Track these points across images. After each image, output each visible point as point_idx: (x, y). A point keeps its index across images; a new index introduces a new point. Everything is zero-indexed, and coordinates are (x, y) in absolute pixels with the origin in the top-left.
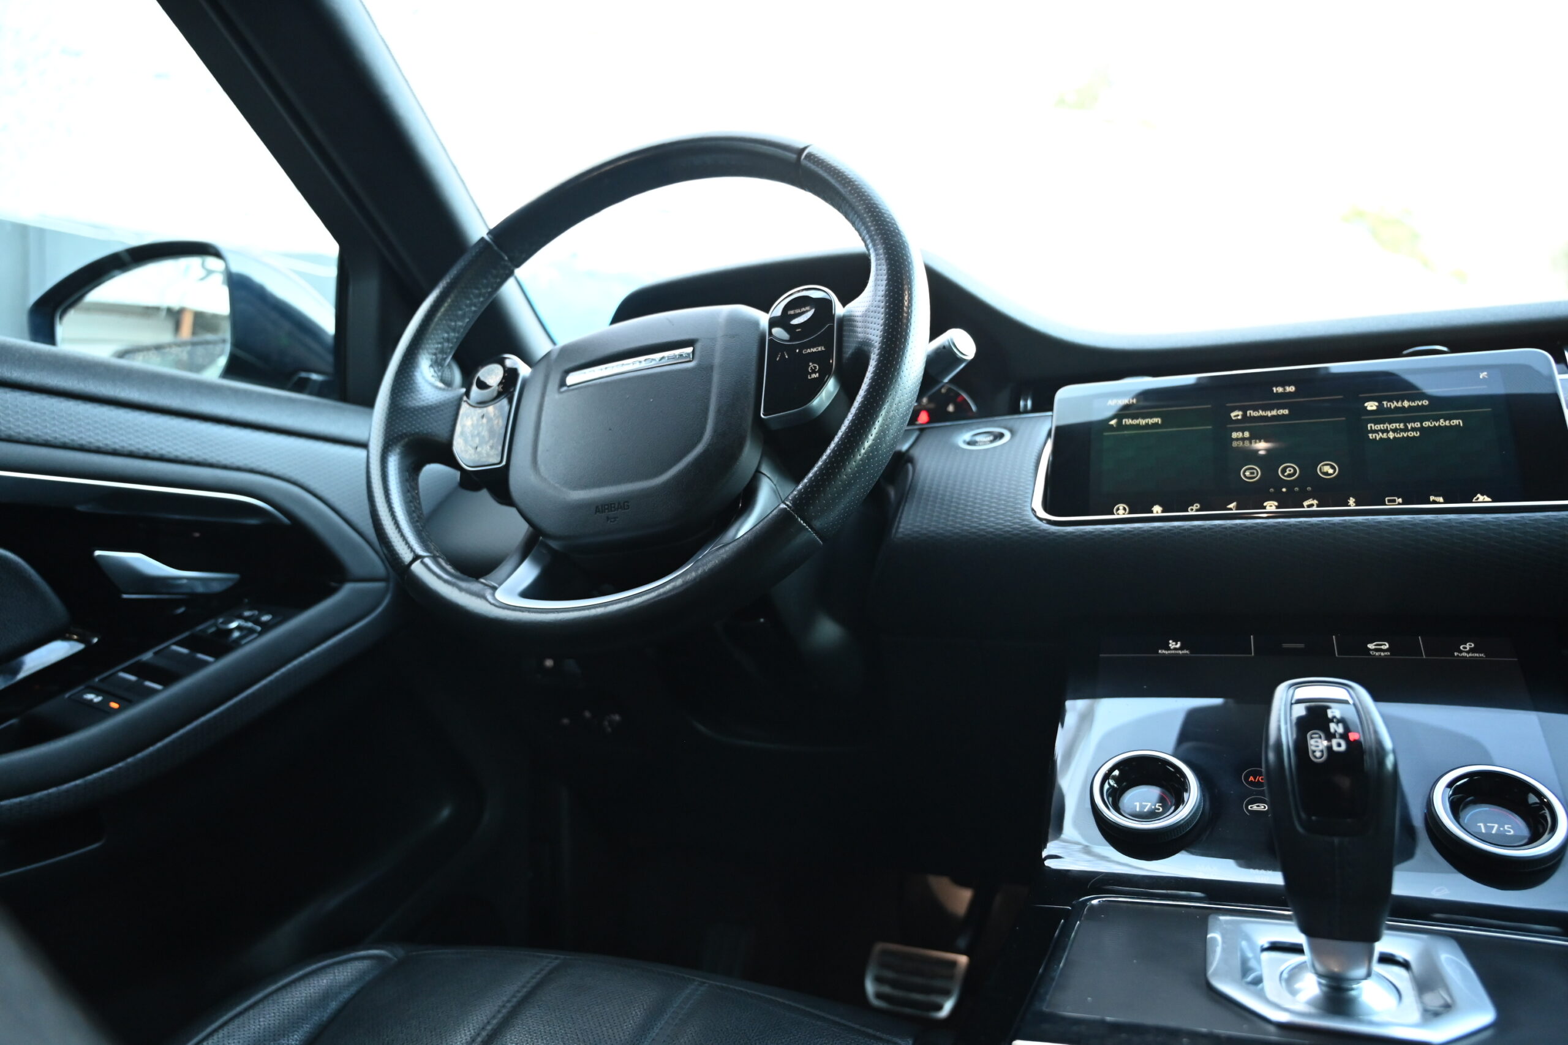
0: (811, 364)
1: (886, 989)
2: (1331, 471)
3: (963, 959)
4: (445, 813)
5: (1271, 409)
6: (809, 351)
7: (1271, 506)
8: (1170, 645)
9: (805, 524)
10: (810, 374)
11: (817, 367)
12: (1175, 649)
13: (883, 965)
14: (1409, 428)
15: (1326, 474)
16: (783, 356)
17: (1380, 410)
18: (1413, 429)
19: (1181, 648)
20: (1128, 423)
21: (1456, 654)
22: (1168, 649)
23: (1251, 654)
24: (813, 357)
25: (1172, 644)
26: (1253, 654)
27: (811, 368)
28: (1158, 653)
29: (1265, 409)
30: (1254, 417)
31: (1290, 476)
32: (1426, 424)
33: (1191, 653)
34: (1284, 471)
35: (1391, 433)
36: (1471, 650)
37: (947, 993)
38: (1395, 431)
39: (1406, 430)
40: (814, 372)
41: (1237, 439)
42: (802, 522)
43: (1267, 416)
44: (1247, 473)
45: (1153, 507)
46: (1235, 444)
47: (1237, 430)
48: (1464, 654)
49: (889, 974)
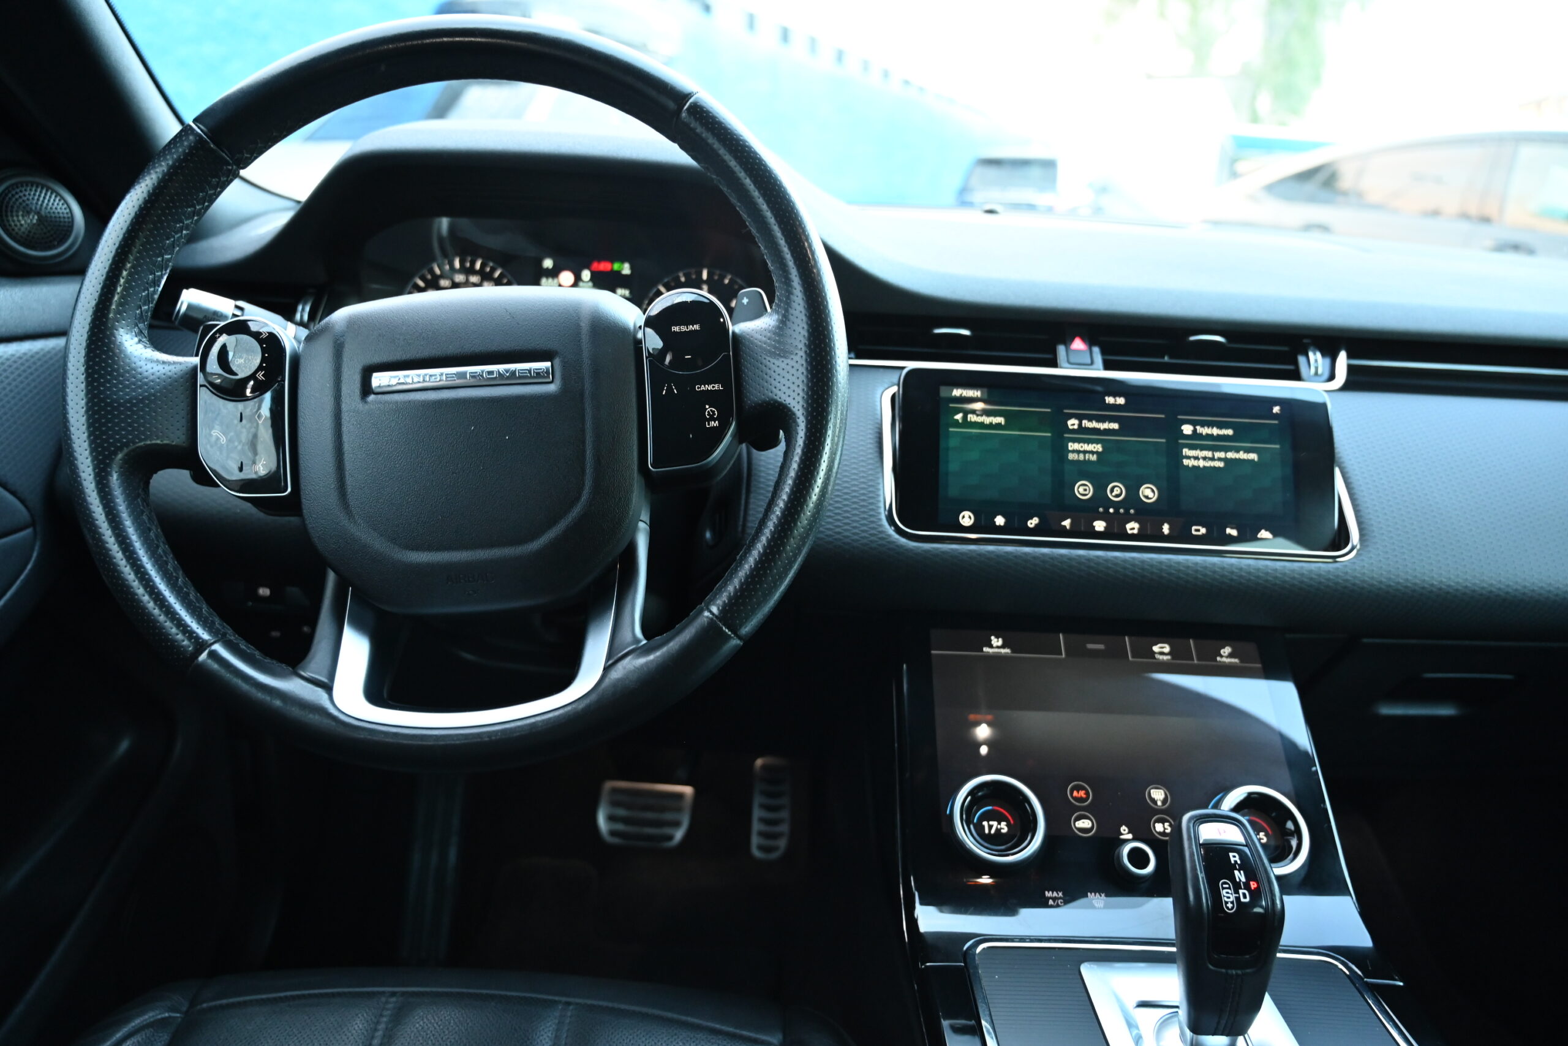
0: (707, 407)
1: (620, 827)
2: (1151, 495)
3: (688, 790)
4: (124, 745)
5: (1104, 421)
6: (703, 388)
7: (1099, 526)
8: (993, 642)
9: (730, 633)
10: (709, 420)
11: (716, 413)
12: (998, 647)
13: (615, 804)
14: (1216, 457)
15: (1147, 497)
16: (670, 390)
17: (1195, 435)
18: (1220, 459)
19: (1003, 647)
20: (973, 420)
21: (1218, 659)
22: (991, 646)
23: (1062, 654)
24: (710, 397)
25: (996, 642)
26: (1064, 656)
27: (708, 412)
28: (982, 651)
29: (1098, 421)
30: (1088, 428)
31: (1117, 496)
32: (1231, 455)
33: (1013, 651)
34: (1112, 491)
35: (1201, 461)
36: (1230, 656)
37: (677, 824)
38: (1205, 458)
39: (1213, 459)
40: (712, 419)
41: (1073, 451)
42: (727, 631)
43: (1100, 429)
44: (1081, 490)
45: (996, 517)
46: (1071, 456)
47: (1074, 441)
48: (1224, 659)
49: (621, 812)
